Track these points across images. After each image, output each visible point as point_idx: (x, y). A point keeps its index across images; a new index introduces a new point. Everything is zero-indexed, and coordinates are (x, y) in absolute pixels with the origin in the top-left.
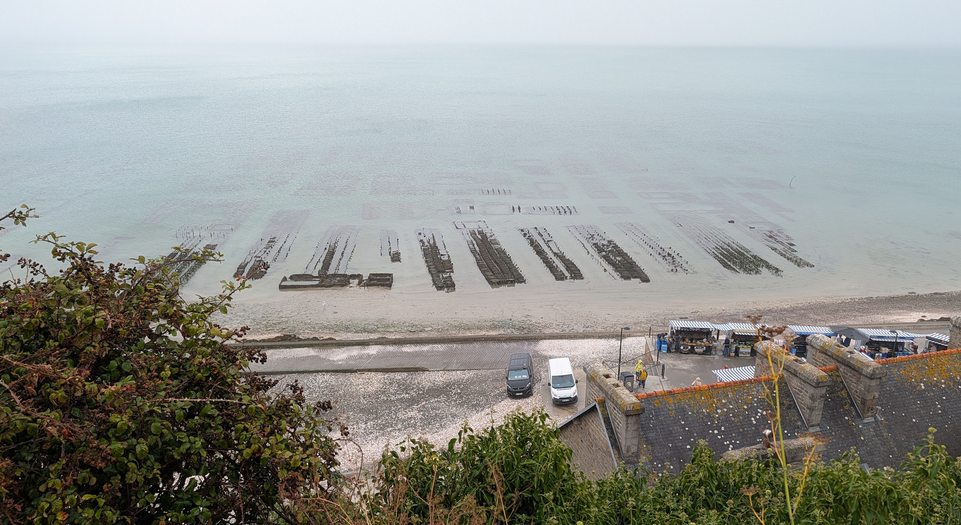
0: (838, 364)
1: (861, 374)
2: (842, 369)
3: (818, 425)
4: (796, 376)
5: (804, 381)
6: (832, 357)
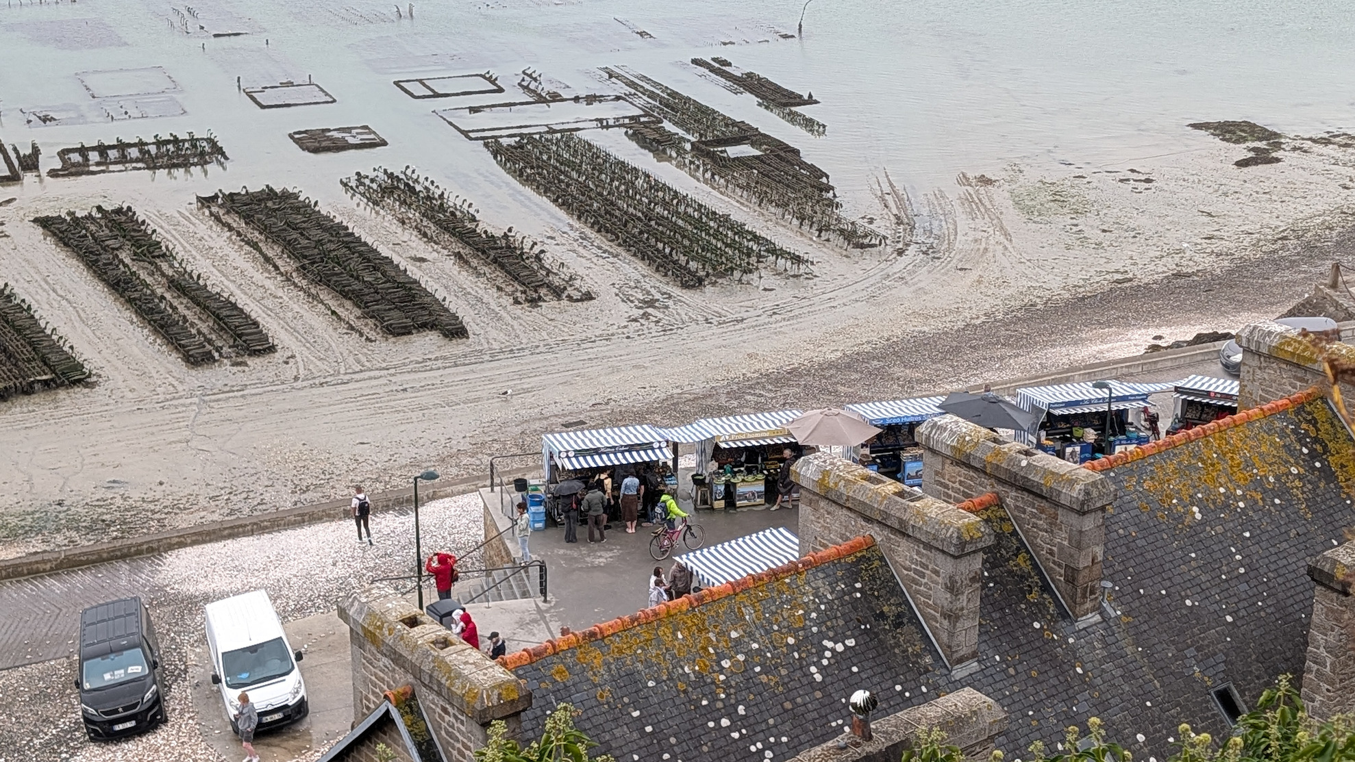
0: (999, 488)
1: (1057, 505)
2: (1011, 498)
3: (974, 655)
4: (904, 535)
5: (928, 546)
6: (982, 471)
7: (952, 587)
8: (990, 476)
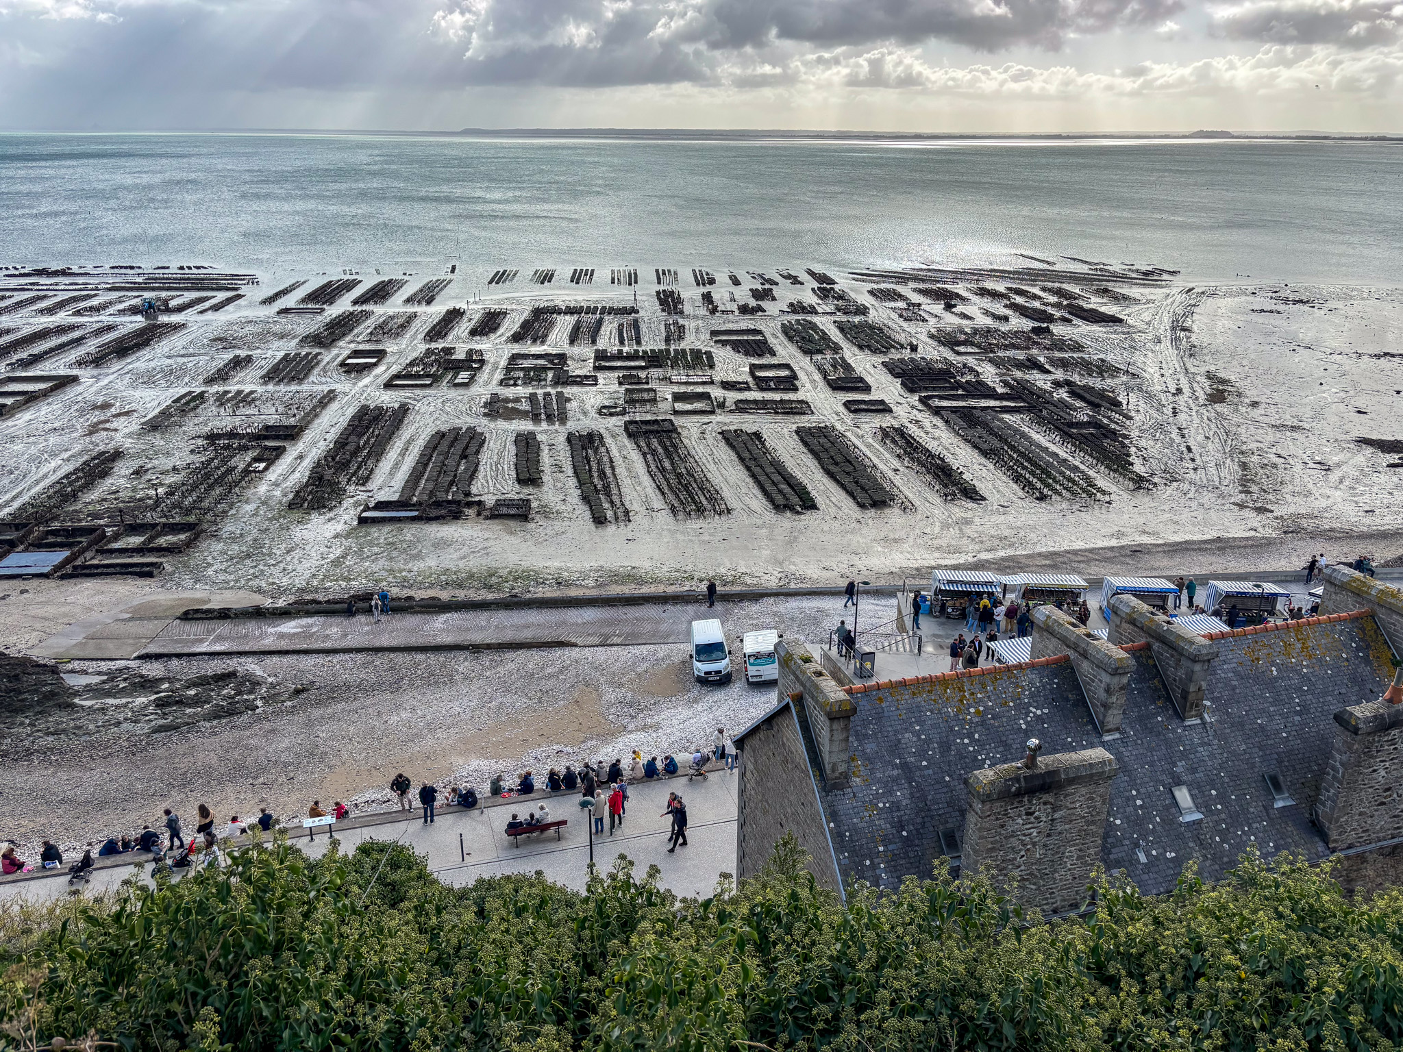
0: (1150, 640)
1: (1181, 654)
2: (1156, 646)
3: (1117, 729)
4: (1086, 658)
5: (1098, 666)
6: (1142, 629)
7: (1108, 691)
8: (1145, 632)
